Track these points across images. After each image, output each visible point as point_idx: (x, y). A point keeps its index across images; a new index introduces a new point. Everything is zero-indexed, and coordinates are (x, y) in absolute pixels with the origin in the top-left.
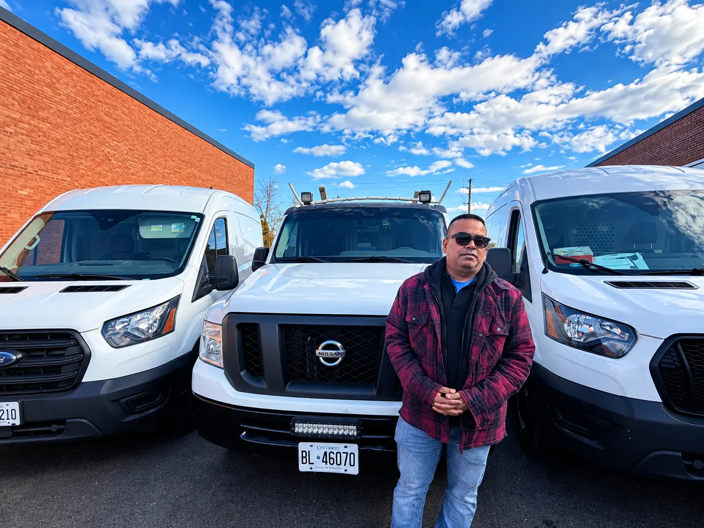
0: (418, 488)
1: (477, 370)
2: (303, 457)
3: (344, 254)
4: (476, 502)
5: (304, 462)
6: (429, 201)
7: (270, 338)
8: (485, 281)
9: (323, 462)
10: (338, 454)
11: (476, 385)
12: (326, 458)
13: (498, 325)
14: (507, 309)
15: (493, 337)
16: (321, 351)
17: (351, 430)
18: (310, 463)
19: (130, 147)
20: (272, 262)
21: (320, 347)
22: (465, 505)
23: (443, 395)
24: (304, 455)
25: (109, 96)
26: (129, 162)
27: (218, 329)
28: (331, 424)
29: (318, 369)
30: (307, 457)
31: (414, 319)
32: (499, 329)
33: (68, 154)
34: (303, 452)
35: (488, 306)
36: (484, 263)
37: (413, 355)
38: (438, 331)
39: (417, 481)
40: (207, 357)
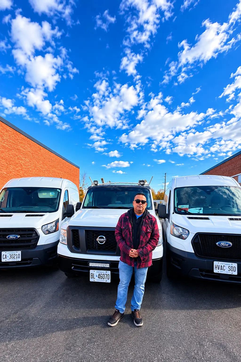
0: (125, 284)
1: (142, 243)
2: (91, 276)
3: (110, 205)
4: (144, 289)
5: (92, 277)
6: (144, 185)
7: (82, 235)
8: (146, 215)
9: (98, 278)
10: (104, 275)
11: (142, 248)
12: (99, 276)
13: (148, 229)
14: (151, 224)
15: (147, 233)
16: (98, 239)
17: (107, 266)
18: (94, 278)
19: (30, 160)
20: (83, 208)
21: (98, 238)
22: (140, 290)
23: (132, 251)
24: (92, 275)
25: (23, 140)
26: (29, 166)
27: (65, 232)
28: (101, 263)
29: (97, 245)
30: (93, 276)
31: (124, 227)
32: (149, 230)
33: (6, 163)
34: (91, 274)
35: (146, 223)
36: (145, 209)
37: (123, 239)
38: (131, 231)
39: (125, 282)
40: (62, 241)
